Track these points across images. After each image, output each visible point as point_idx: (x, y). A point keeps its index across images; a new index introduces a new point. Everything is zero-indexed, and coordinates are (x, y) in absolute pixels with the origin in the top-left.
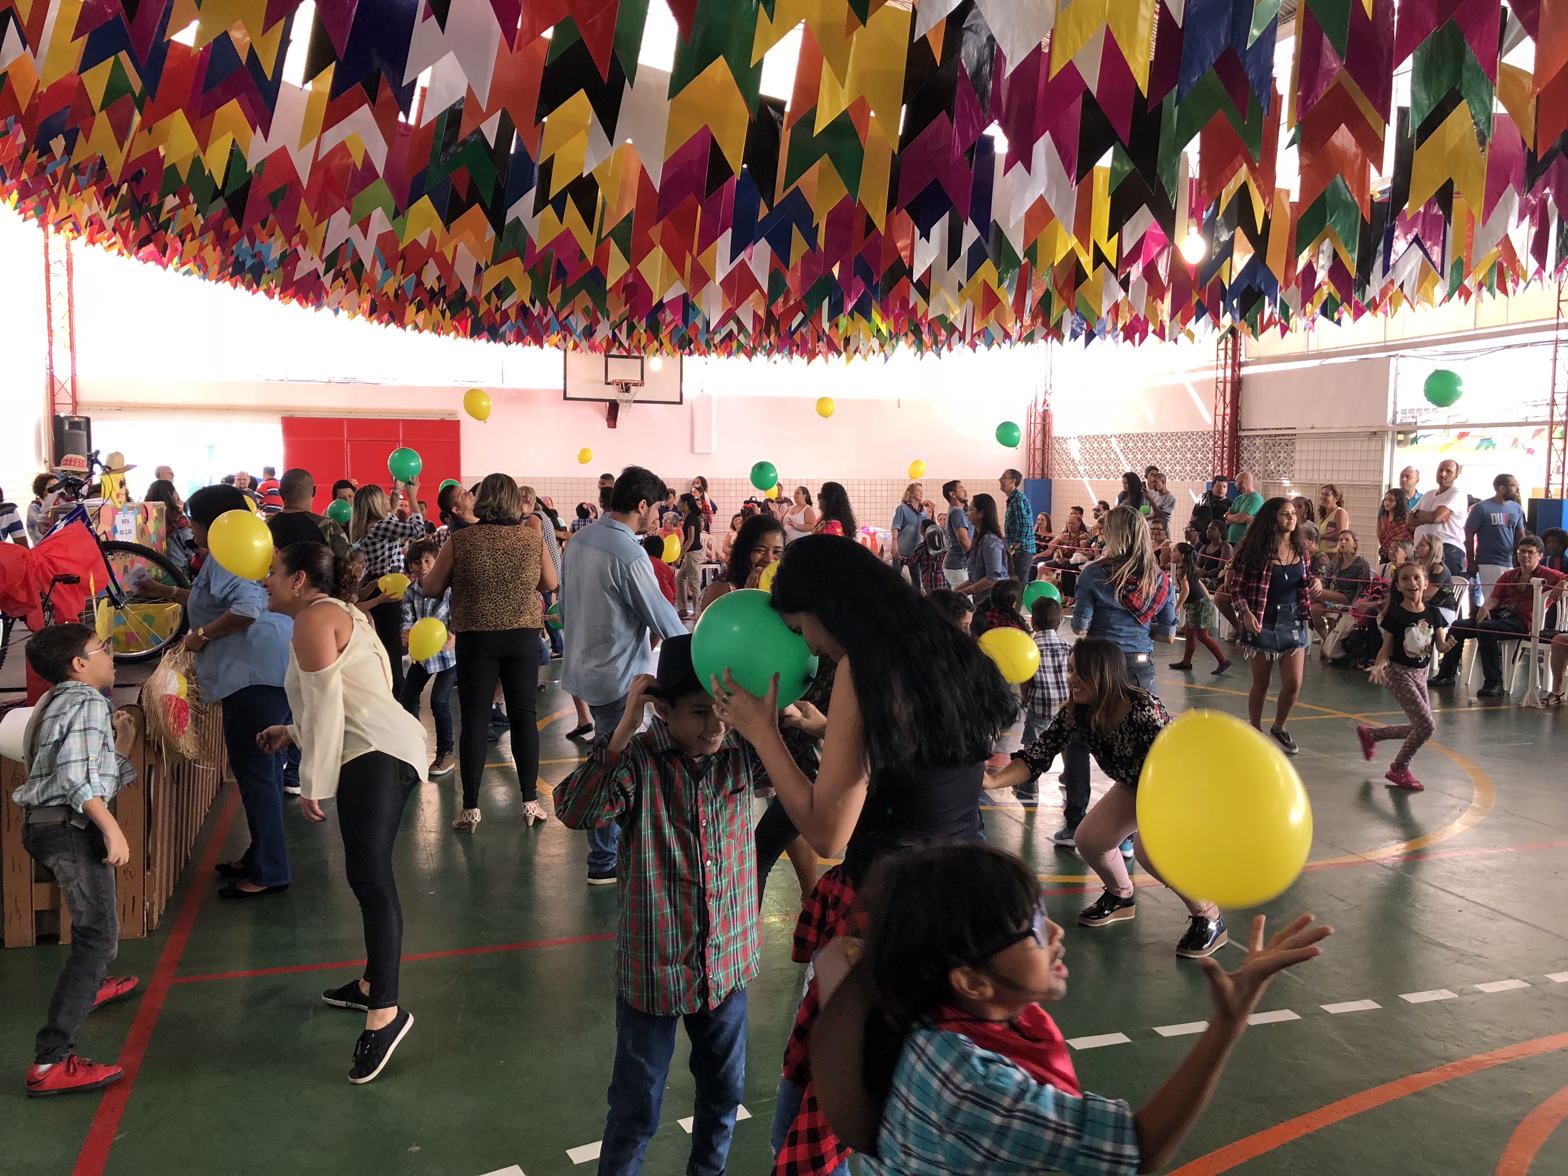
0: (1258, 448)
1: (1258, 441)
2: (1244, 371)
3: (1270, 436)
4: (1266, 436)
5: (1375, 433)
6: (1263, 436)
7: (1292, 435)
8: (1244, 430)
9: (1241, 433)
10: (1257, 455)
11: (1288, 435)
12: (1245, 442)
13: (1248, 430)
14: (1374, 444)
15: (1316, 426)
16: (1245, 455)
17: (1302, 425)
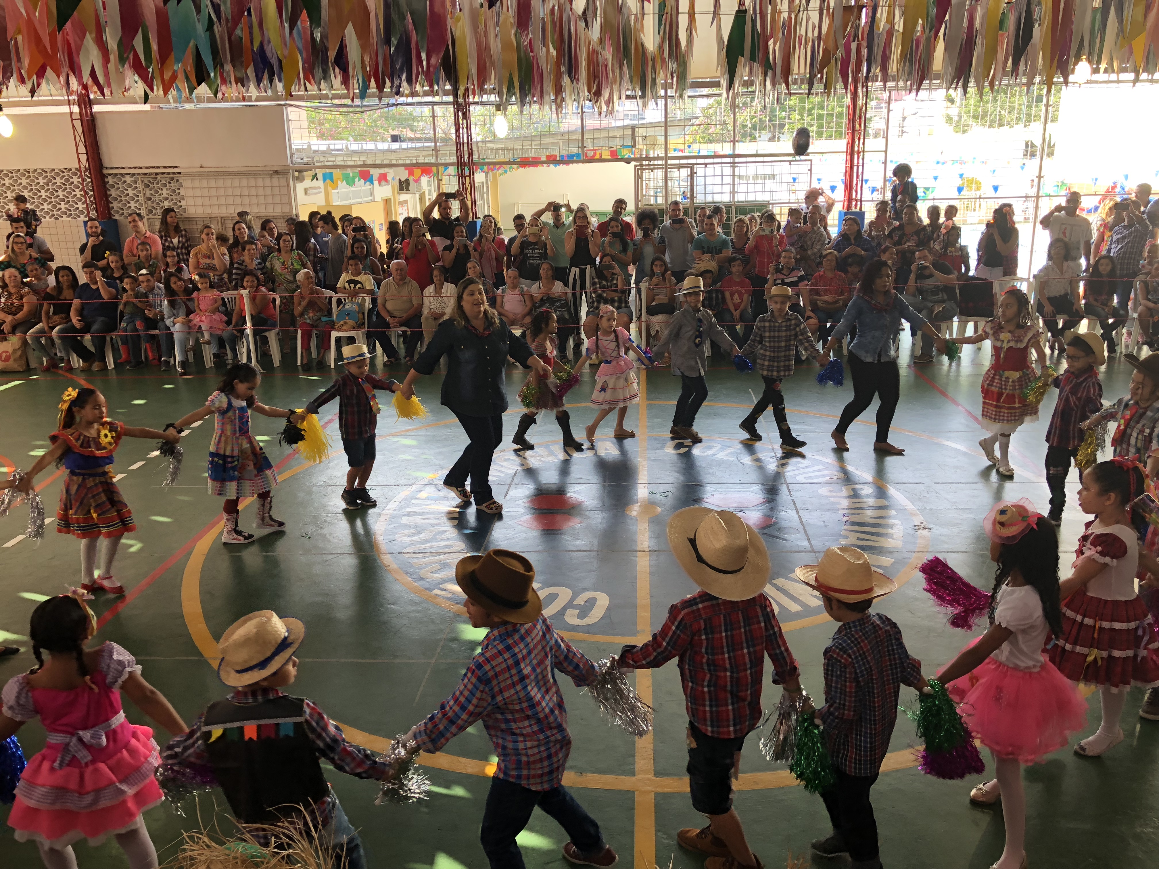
0: (130, 186)
1: (128, 179)
2: (96, 108)
3: (145, 174)
4: (139, 174)
5: (276, 172)
6: (134, 174)
7: (174, 173)
8: (107, 168)
9: (105, 172)
10: (130, 192)
11: (169, 173)
12: (110, 180)
13: (112, 168)
14: (276, 181)
15: (204, 165)
16: (113, 192)
17: (184, 164)
